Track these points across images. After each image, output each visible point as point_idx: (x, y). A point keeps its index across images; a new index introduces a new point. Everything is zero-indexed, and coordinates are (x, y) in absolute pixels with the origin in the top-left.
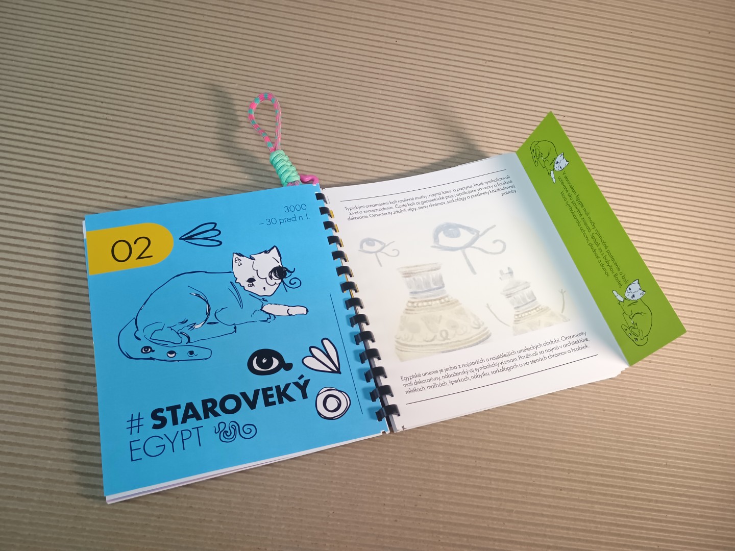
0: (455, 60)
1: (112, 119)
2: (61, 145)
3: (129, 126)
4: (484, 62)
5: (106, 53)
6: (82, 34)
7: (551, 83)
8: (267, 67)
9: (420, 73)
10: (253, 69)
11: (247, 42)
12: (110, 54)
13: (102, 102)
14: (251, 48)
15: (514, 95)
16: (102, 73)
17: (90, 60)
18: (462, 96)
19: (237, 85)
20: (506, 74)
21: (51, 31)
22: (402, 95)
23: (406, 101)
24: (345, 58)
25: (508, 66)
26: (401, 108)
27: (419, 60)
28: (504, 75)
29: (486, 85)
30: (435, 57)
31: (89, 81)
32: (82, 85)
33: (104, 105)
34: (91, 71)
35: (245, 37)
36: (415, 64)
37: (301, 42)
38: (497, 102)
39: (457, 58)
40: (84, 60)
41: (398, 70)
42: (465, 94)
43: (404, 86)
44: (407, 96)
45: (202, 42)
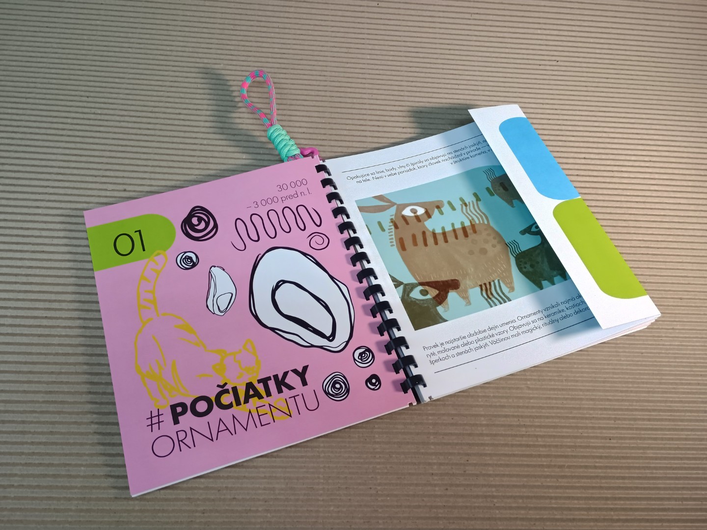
0: (440, 17)
1: (100, 112)
2: (51, 144)
3: (118, 118)
4: (470, 15)
5: (86, 47)
6: (59, 30)
7: (540, 29)
8: (250, 44)
9: (406, 34)
10: (237, 48)
11: (227, 21)
12: (90, 48)
13: (88, 97)
14: (232, 27)
15: (504, 45)
16: (83, 68)
17: (70, 56)
18: (452, 52)
19: (222, 65)
20: (494, 25)
21: (27, 31)
22: (391, 58)
23: (395, 63)
24: (328, 26)
25: (494, 16)
26: (392, 70)
27: (403, 20)
28: (491, 26)
29: (475, 38)
30: (419, 16)
31: (72, 77)
32: (66, 82)
33: (90, 99)
34: (72, 67)
35: (224, 16)
36: (400, 25)
37: (282, 15)
38: (488, 54)
39: (441, 14)
40: (64, 56)
41: (383, 32)
42: (454, 50)
43: (392, 48)
44: (396, 58)
45: (181, 26)
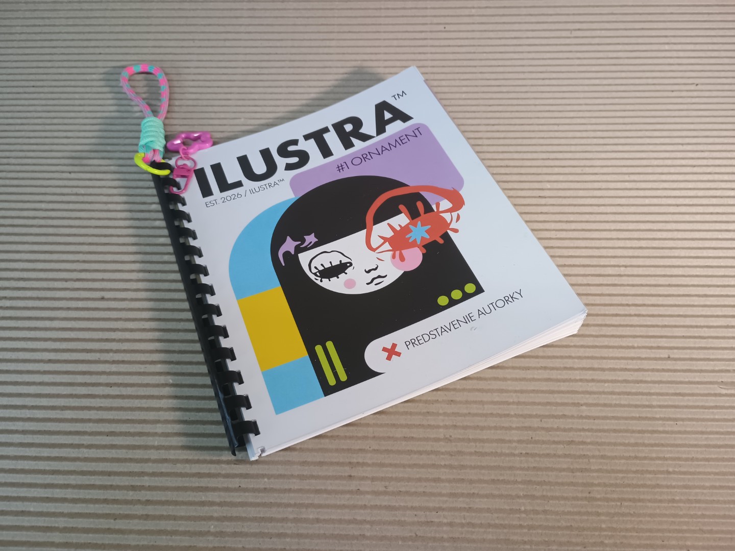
1: (83, 192)
3: (105, 199)
4: (569, 32)
13: (70, 173)
15: (619, 68)
20: (603, 42)
25: (603, 32)
27: (479, 46)
28: (598, 44)
29: (578, 62)
30: (500, 38)
33: (73, 176)
35: (248, 57)
36: (474, 53)
39: (530, 34)
43: (465, 83)
45: (194, 74)
